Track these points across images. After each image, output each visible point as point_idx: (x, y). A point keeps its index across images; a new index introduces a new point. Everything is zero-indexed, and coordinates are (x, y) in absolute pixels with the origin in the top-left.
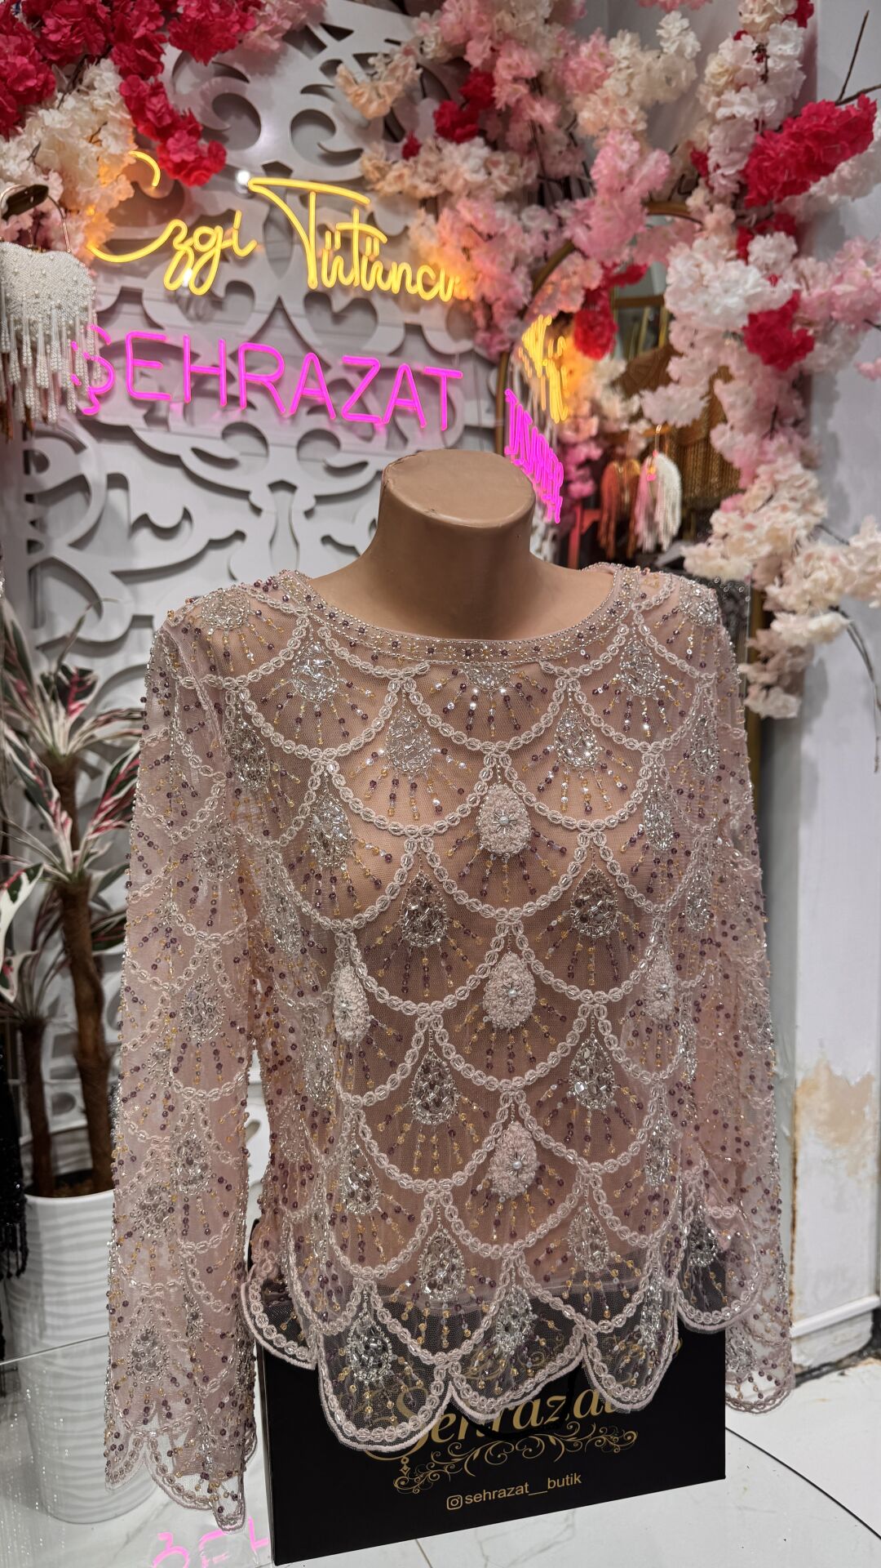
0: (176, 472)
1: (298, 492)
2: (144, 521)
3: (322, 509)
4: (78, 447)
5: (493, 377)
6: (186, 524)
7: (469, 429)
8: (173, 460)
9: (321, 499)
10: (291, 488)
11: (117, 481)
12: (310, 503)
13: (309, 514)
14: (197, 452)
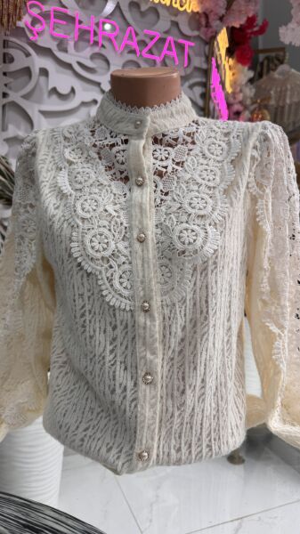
0: (69, 72)
2: (54, 91)
4: (28, 55)
5: (207, 48)
6: (72, 95)
7: (196, 69)
8: (69, 66)
11: (44, 72)
14: (79, 64)
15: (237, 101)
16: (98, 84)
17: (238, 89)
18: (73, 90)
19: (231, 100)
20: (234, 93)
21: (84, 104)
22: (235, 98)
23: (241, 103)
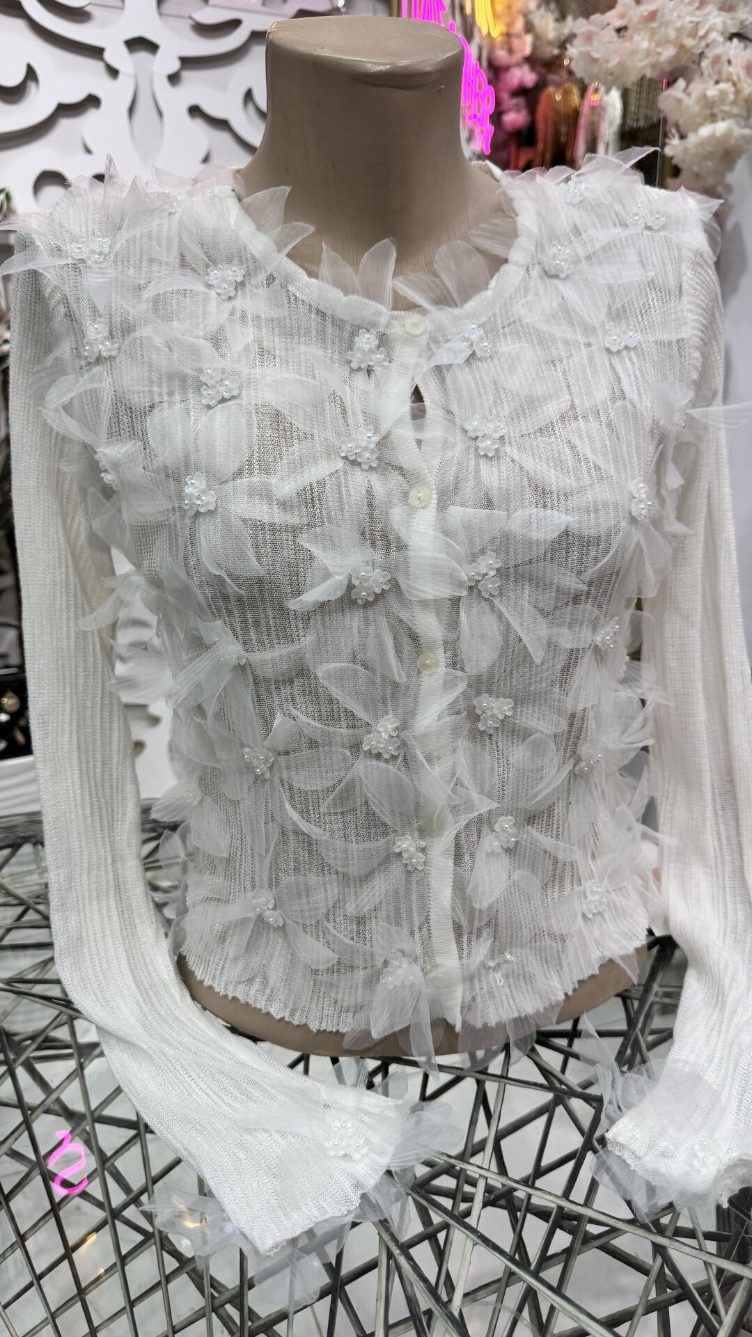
0: (19, 24)
1: (160, 52)
3: (187, 75)
6: (31, 85)
9: (188, 62)
10: (152, 47)
12: (175, 66)
13: (174, 79)
15: (517, 57)
16: (95, 52)
17: (519, 25)
18: (31, 74)
19: (501, 55)
20: (508, 36)
21: (65, 110)
22: (511, 51)
23: (531, 61)
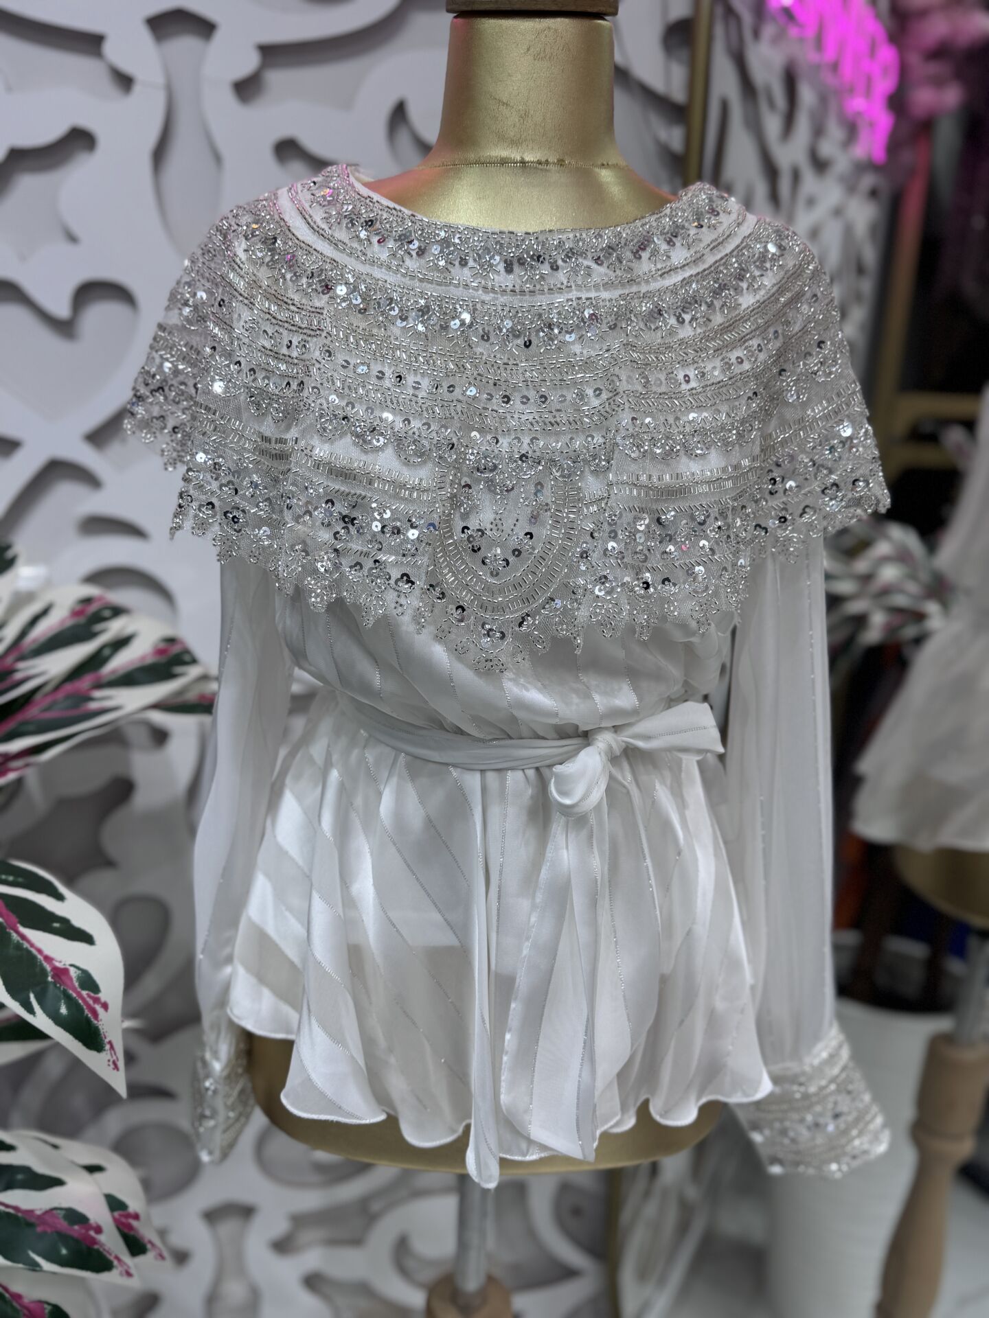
1: (219, 36)
3: (276, 78)
9: (272, 54)
10: (204, 27)
12: (249, 62)
13: (246, 88)
